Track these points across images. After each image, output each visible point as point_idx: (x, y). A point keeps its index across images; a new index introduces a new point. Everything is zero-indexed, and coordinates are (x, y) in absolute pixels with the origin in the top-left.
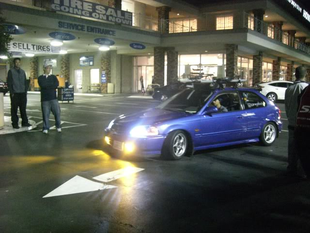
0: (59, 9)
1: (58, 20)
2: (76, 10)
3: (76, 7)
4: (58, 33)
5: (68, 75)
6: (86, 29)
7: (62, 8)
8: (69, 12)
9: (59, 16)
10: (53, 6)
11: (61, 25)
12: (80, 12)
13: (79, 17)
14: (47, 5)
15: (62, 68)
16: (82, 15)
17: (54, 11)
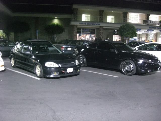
0: (149, 24)
1: (149, 27)
2: (154, 24)
3: (154, 23)
4: (149, 30)
5: (157, 40)
6: (157, 28)
7: (150, 24)
8: (152, 24)
9: (149, 26)
10: (148, 24)
11: (150, 28)
12: (155, 24)
13: (155, 25)
14: (146, 23)
15: (155, 37)
16: (156, 25)
17: (149, 25)
